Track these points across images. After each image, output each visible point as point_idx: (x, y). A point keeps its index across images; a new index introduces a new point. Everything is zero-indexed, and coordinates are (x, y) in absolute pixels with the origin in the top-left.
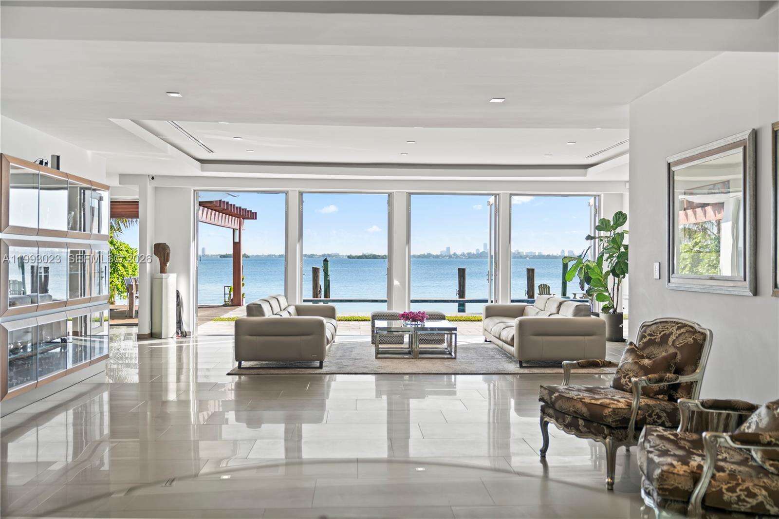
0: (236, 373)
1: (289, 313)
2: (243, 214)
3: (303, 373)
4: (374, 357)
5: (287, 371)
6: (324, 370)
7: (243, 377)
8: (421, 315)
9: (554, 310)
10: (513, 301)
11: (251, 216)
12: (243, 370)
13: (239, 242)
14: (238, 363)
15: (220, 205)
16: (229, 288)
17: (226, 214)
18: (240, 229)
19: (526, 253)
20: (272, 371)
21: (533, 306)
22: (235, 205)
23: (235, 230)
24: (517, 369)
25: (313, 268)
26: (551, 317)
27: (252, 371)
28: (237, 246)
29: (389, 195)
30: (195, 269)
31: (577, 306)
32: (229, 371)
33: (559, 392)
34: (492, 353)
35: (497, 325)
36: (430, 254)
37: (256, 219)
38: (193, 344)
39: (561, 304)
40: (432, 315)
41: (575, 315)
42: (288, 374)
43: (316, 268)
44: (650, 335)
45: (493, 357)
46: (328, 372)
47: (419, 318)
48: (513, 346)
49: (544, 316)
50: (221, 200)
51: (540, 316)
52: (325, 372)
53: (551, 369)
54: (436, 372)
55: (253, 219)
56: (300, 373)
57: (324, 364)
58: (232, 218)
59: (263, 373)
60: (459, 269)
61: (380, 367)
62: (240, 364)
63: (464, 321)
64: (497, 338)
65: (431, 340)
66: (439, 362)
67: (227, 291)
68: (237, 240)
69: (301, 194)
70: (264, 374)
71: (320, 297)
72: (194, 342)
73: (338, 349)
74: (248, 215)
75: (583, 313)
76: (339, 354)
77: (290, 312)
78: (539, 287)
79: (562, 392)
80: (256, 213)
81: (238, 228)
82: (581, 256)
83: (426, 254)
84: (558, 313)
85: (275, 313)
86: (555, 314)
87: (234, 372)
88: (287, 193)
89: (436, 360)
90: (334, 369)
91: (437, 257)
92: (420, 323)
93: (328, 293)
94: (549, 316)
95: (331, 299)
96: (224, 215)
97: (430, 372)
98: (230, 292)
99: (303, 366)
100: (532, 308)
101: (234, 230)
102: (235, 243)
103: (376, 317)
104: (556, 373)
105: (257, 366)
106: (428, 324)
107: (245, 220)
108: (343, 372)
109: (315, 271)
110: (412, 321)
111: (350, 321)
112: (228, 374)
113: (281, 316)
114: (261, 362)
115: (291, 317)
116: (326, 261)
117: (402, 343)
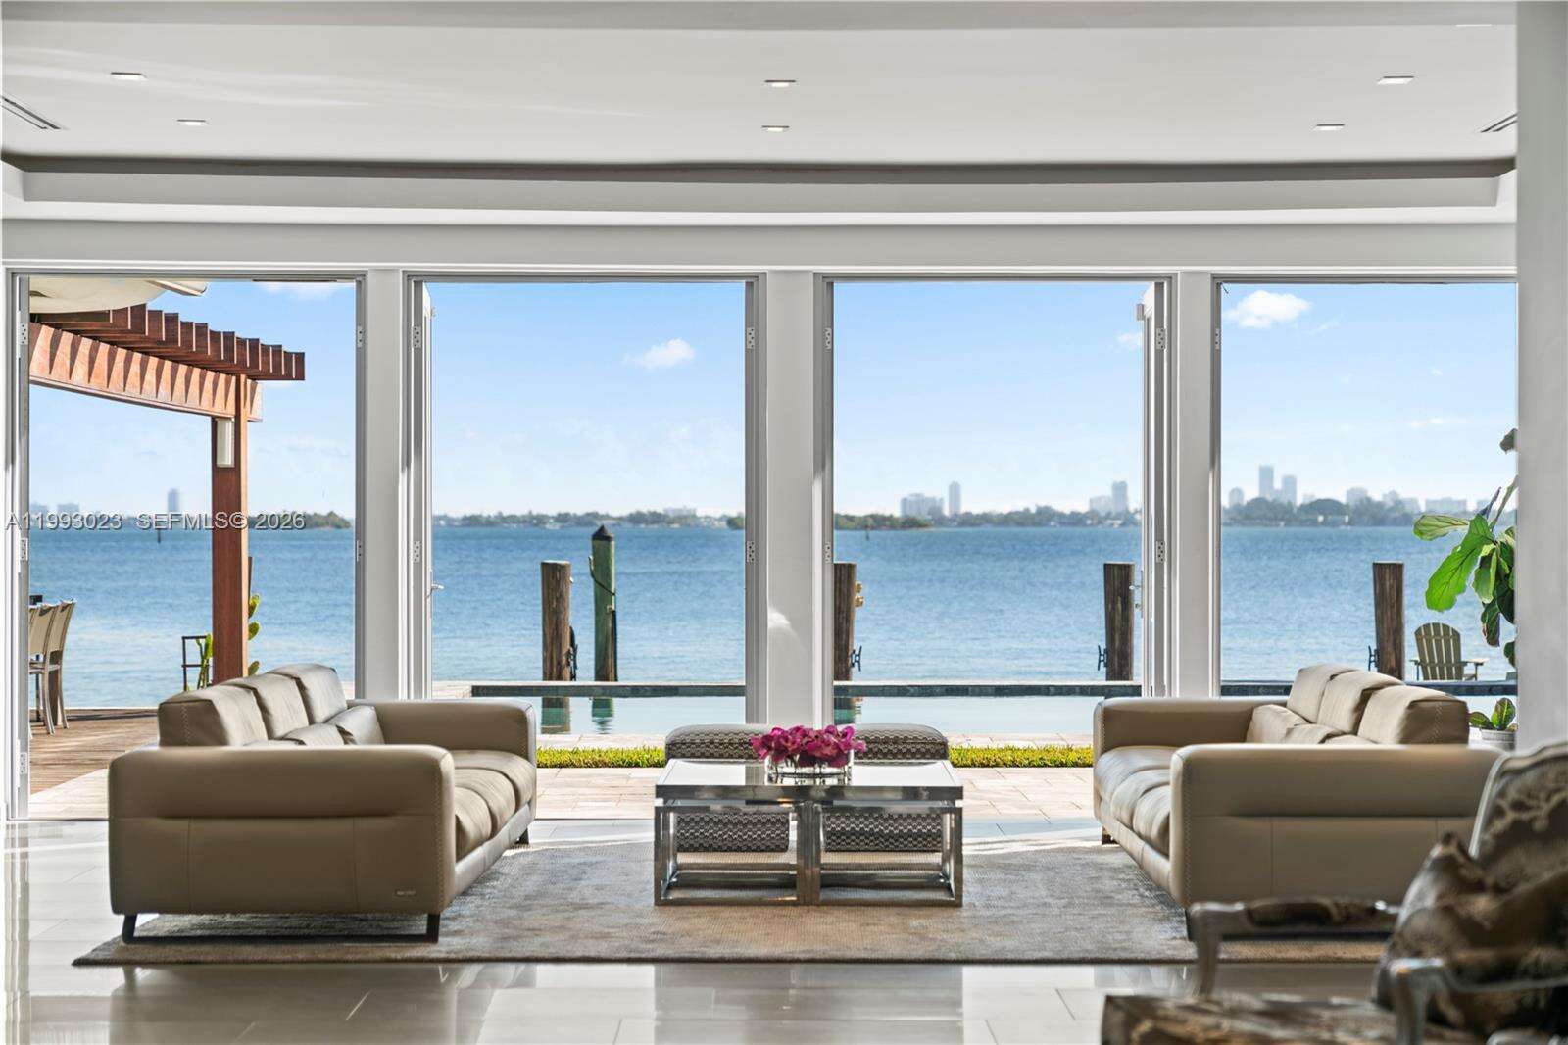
0: (116, 956)
1: (342, 732)
2: (242, 361)
3: (358, 957)
4: (652, 900)
5: (302, 952)
6: (445, 946)
7: (142, 974)
8: (833, 739)
9: (1344, 722)
10: (1226, 690)
11: (277, 366)
12: (139, 947)
13: (236, 469)
14: (122, 917)
15: (139, 327)
16: (202, 642)
17: (176, 360)
18: (238, 416)
19: (1428, 502)
20: (247, 951)
21: (1284, 704)
22: (205, 325)
23: (219, 422)
24: (1179, 942)
25: (544, 565)
26: (1330, 746)
27: (171, 952)
28: (227, 484)
29: (749, 285)
30: (18, 569)
31: (1413, 704)
32: (84, 952)
33: (1154, 1017)
34: (1108, 885)
35: (1132, 778)
36: (1047, 509)
37: (300, 377)
38: (10, 851)
39: (1366, 695)
40: (876, 741)
41: (1408, 736)
42: (302, 962)
43: (555, 565)
44: (1518, 806)
45: (1106, 900)
46: (452, 956)
47: (828, 751)
48: (1166, 855)
49: (1306, 742)
50: (143, 306)
51: (1295, 742)
52: (443, 955)
53: (1305, 943)
54: (863, 955)
55: (288, 377)
56: (349, 957)
57: (446, 925)
58: (202, 378)
59: (209, 958)
60: (1107, 567)
61: (661, 937)
62: (130, 923)
63: (1076, 764)
64: (1127, 827)
65: (891, 835)
66: (890, 918)
67: (194, 657)
68: (227, 460)
69: (416, 281)
70: (212, 962)
71: (573, 677)
72: (13, 846)
73: (529, 870)
74: (266, 363)
75: (1435, 731)
76: (531, 885)
77: (347, 729)
78: (1418, 633)
79: (1166, 1019)
80: (300, 357)
81: (231, 410)
82: (1485, 511)
83: (1033, 510)
84: (1355, 731)
85: (280, 732)
86: (1344, 734)
87: (101, 956)
88: (359, 279)
89: (882, 912)
90: (480, 944)
91: (1076, 519)
92: (834, 770)
93: (610, 661)
94: (1323, 741)
95: (620, 683)
96: (168, 364)
97: (838, 954)
98: (204, 657)
99: (370, 931)
100: (1278, 713)
101: (215, 421)
102: (217, 470)
103: (679, 748)
104: (1318, 960)
105: (199, 933)
106: (863, 775)
107: (262, 385)
108: (508, 955)
109: (553, 578)
110: (801, 763)
111: (637, 765)
112: (80, 963)
113: (301, 743)
114: (219, 918)
115: (350, 747)
116: (601, 536)
117: (782, 848)
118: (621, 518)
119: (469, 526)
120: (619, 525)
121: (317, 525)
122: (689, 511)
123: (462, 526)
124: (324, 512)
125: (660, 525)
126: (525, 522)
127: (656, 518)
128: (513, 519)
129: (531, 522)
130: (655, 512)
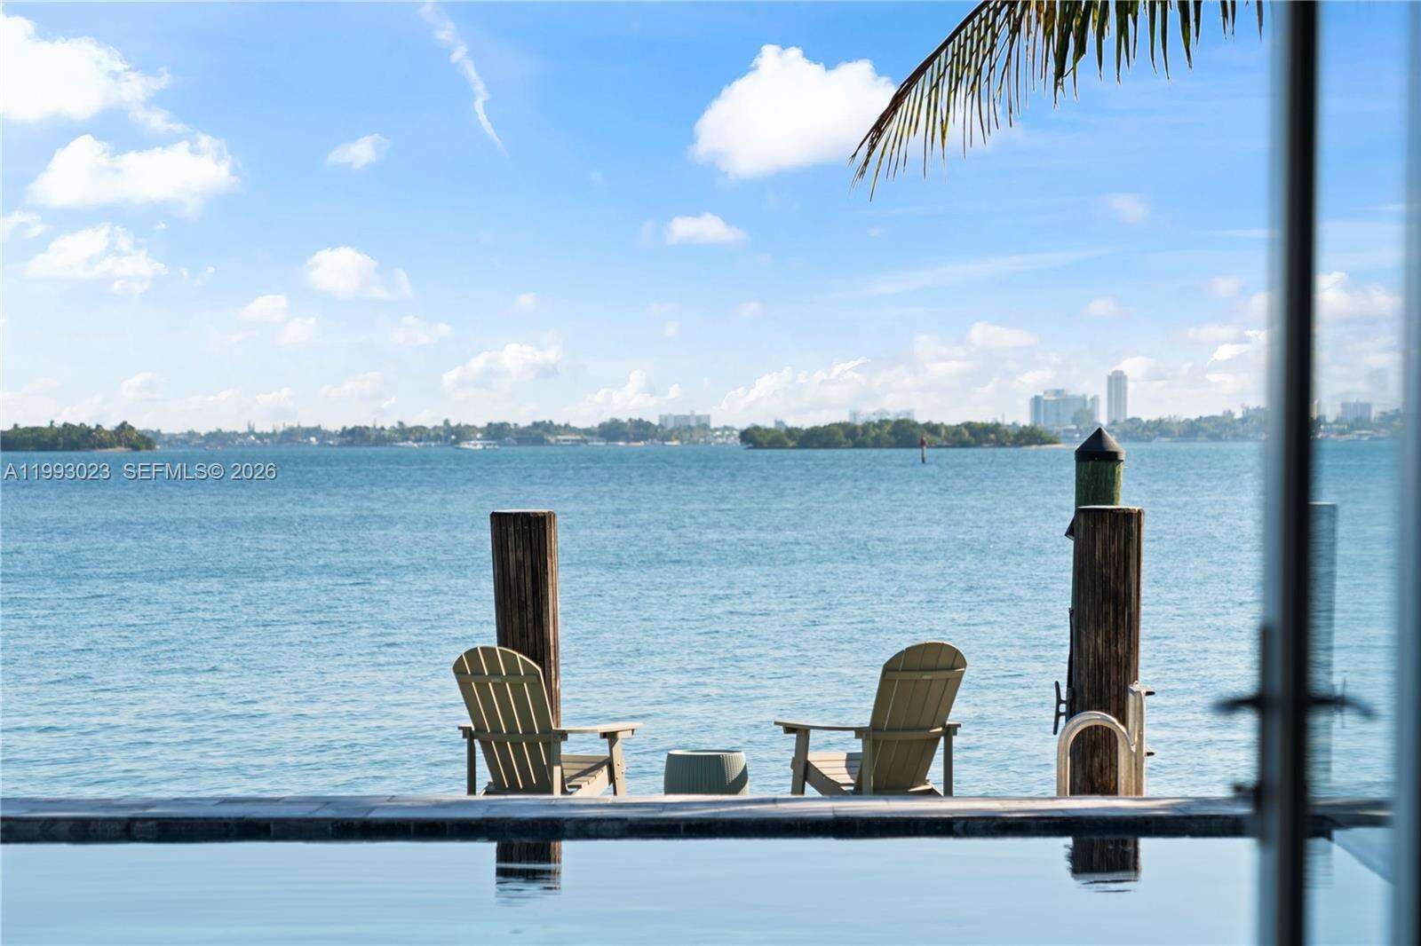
118: (588, 432)
119: (350, 444)
120: (586, 442)
121: (102, 444)
122: (698, 418)
123: (341, 445)
124: (110, 425)
125: (649, 442)
126: (437, 438)
127: (641, 430)
128: (419, 433)
129: (447, 438)
130: (640, 420)
